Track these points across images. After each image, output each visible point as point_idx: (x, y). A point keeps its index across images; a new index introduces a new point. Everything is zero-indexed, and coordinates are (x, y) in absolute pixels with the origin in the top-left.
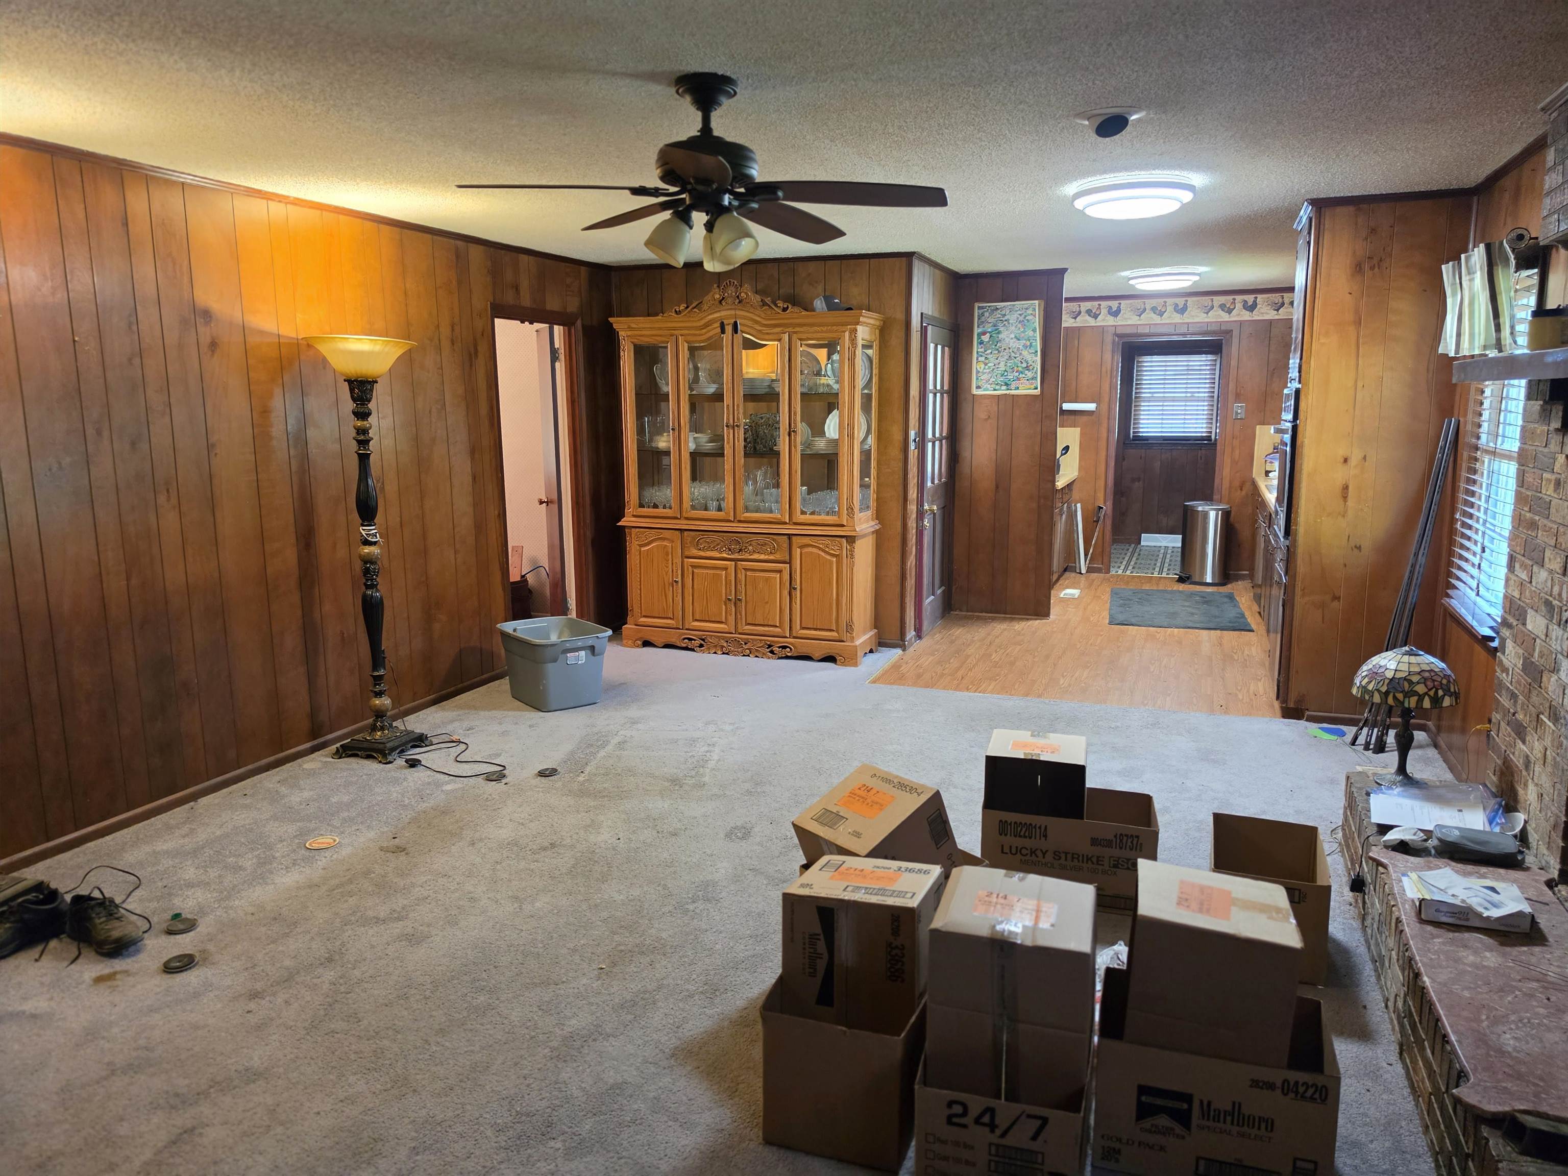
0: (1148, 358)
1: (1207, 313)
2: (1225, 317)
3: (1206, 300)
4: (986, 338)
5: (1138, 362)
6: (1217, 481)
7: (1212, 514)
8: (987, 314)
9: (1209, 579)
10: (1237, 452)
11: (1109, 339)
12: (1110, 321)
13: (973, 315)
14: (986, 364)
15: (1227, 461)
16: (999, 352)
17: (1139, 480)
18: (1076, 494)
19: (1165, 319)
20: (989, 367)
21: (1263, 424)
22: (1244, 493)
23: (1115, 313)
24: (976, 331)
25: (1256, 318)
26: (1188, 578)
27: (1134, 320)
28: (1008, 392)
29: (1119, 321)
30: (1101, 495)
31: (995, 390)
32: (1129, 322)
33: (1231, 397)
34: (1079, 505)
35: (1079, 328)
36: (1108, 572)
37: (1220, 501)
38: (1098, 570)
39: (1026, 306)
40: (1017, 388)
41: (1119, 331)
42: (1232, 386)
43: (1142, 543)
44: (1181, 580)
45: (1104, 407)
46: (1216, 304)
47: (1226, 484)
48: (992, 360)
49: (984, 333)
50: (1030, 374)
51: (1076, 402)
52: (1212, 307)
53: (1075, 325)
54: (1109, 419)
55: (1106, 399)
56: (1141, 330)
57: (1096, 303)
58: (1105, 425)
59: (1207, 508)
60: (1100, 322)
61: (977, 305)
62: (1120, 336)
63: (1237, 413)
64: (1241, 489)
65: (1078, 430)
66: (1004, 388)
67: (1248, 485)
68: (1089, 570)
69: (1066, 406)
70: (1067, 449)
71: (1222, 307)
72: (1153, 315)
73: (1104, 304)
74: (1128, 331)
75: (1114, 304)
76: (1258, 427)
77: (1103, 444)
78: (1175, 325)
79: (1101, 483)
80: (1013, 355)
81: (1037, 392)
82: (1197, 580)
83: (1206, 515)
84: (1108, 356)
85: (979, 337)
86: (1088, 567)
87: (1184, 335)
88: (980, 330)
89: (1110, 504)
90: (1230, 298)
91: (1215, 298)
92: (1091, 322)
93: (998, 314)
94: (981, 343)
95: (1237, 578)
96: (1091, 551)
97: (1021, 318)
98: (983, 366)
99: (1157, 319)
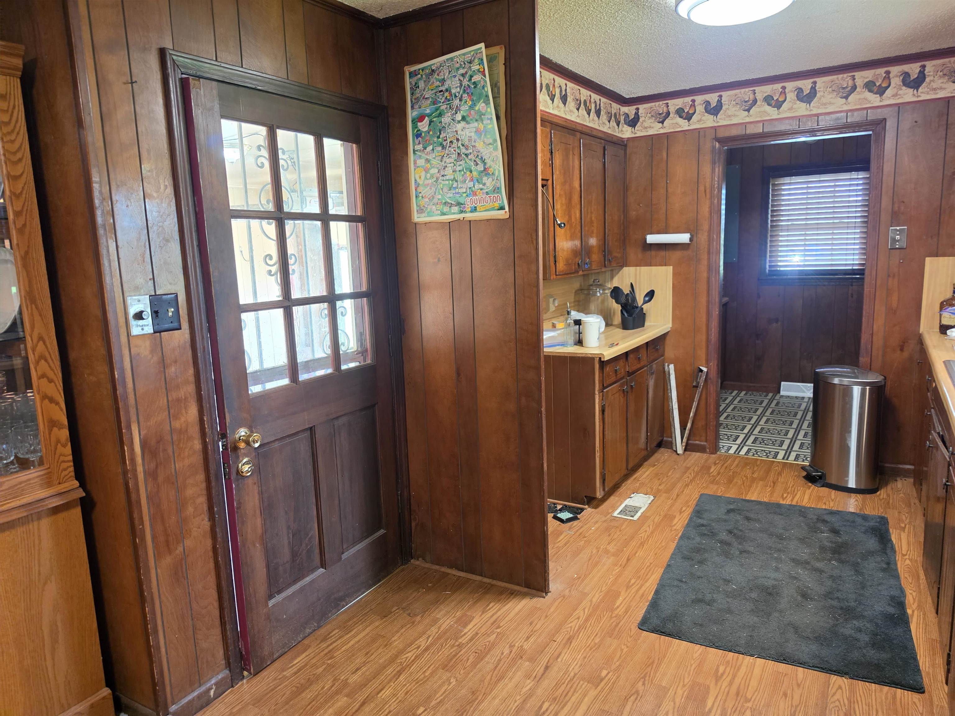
0: (787, 180)
1: (846, 98)
2: (874, 100)
3: (844, 79)
4: (424, 126)
5: (774, 185)
6: (865, 338)
7: (856, 391)
8: (421, 84)
9: (852, 484)
10: (895, 298)
11: (708, 145)
12: (709, 121)
13: (403, 89)
14: (427, 170)
15: (880, 310)
16: (444, 148)
17: (777, 321)
18: (670, 351)
19: (785, 111)
20: (432, 176)
21: (937, 255)
22: (906, 354)
23: (715, 110)
24: (411, 114)
25: (924, 97)
26: (820, 477)
27: (741, 117)
28: (461, 216)
29: (722, 120)
30: (702, 354)
31: (443, 214)
32: (735, 121)
33: (885, 217)
34: (672, 367)
35: (668, 136)
36: (715, 449)
37: (870, 368)
38: (701, 449)
39: (468, 58)
40: (474, 210)
41: (721, 134)
42: (886, 202)
43: (782, 393)
44: (811, 479)
45: (703, 238)
46: (859, 82)
47: (878, 341)
48: (434, 162)
49: (421, 118)
50: (489, 182)
51: (666, 233)
52: (854, 88)
53: (662, 131)
54: (709, 253)
55: (705, 226)
56: (751, 130)
57: (688, 100)
58: (705, 262)
59: (846, 381)
60: (695, 124)
61: (408, 70)
62: (722, 141)
63: (894, 241)
64: (902, 350)
65: (671, 267)
66: (456, 209)
67: (912, 345)
68: (686, 449)
69: (651, 239)
70: (651, 295)
71: (869, 86)
72: (768, 108)
73: (699, 99)
74: (734, 132)
75: (713, 98)
76: (928, 260)
77: (702, 287)
78: (799, 119)
79: (703, 337)
80: (463, 150)
81: (504, 214)
82: (833, 481)
83: (847, 391)
84: (706, 169)
85: (415, 126)
86: (687, 444)
87: (812, 132)
88: (415, 113)
89: (714, 364)
90: (881, 71)
91: (858, 75)
92: (684, 125)
93: (435, 80)
94: (418, 135)
95: (897, 474)
96: (689, 425)
97: (465, 82)
98: (423, 174)
99: (773, 113)
